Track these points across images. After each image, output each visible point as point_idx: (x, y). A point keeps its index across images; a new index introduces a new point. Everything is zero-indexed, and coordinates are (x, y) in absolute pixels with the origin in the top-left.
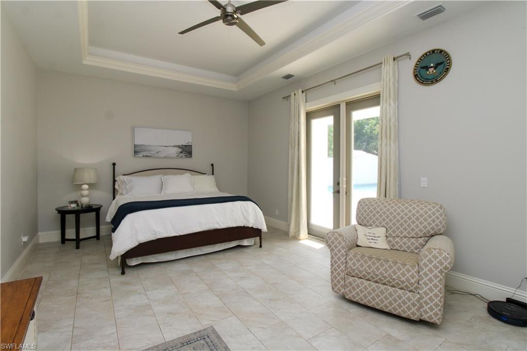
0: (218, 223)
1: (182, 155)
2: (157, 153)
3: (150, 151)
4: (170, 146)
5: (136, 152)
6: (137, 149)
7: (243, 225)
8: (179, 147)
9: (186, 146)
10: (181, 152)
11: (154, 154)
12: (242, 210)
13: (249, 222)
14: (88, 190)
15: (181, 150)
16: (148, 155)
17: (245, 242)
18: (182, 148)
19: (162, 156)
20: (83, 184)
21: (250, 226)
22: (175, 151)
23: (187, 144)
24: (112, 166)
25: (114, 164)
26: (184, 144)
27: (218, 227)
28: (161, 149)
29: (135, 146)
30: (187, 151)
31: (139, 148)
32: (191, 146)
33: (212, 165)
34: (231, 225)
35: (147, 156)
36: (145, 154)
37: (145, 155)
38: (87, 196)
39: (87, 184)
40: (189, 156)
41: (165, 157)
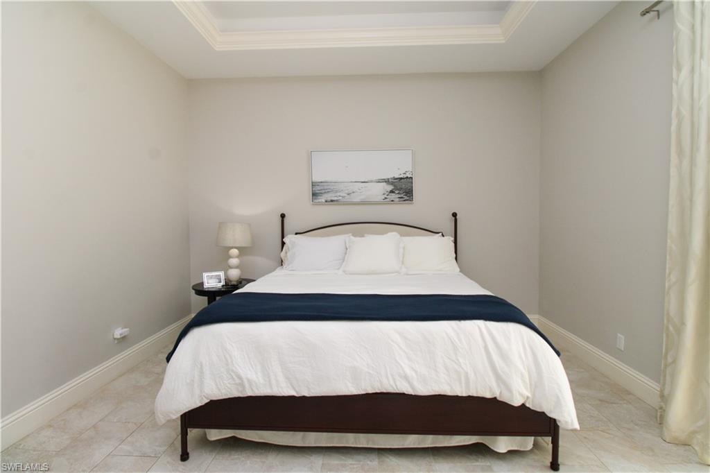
0: (406, 378)
1: (393, 196)
2: (348, 194)
3: (336, 192)
4: (371, 182)
5: (314, 195)
6: (317, 188)
7: (488, 395)
8: (387, 181)
9: (401, 179)
10: (392, 192)
11: (343, 197)
12: (486, 347)
13: (510, 390)
14: (238, 257)
15: (390, 188)
16: (333, 199)
17: (503, 444)
18: (392, 184)
19: (357, 199)
20: (232, 248)
21: (517, 402)
22: (379, 190)
23: (401, 176)
24: (281, 219)
25: (283, 216)
26: (397, 176)
27: (407, 390)
28: (356, 187)
29: (314, 184)
30: (403, 188)
31: (319, 188)
32: (411, 178)
33: (455, 215)
34: (448, 391)
35: (332, 201)
36: (329, 197)
37: (329, 199)
38: (237, 267)
39: (236, 248)
40: (406, 198)
41: (363, 203)
